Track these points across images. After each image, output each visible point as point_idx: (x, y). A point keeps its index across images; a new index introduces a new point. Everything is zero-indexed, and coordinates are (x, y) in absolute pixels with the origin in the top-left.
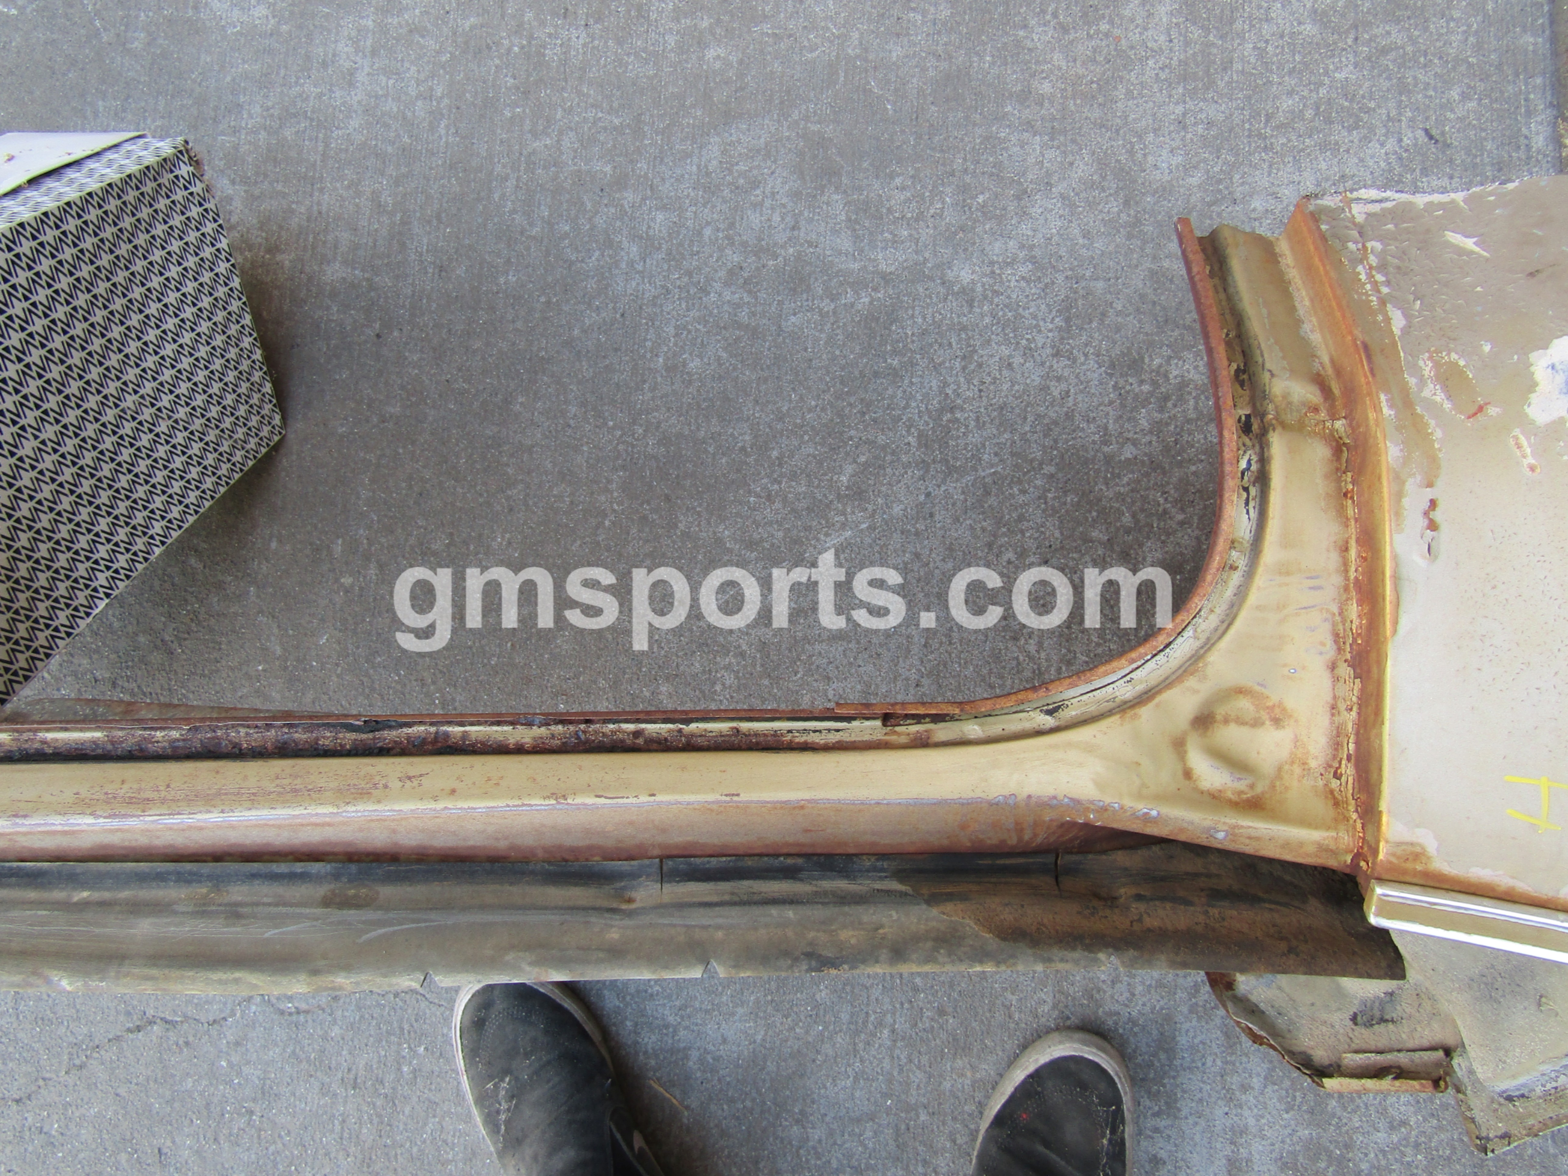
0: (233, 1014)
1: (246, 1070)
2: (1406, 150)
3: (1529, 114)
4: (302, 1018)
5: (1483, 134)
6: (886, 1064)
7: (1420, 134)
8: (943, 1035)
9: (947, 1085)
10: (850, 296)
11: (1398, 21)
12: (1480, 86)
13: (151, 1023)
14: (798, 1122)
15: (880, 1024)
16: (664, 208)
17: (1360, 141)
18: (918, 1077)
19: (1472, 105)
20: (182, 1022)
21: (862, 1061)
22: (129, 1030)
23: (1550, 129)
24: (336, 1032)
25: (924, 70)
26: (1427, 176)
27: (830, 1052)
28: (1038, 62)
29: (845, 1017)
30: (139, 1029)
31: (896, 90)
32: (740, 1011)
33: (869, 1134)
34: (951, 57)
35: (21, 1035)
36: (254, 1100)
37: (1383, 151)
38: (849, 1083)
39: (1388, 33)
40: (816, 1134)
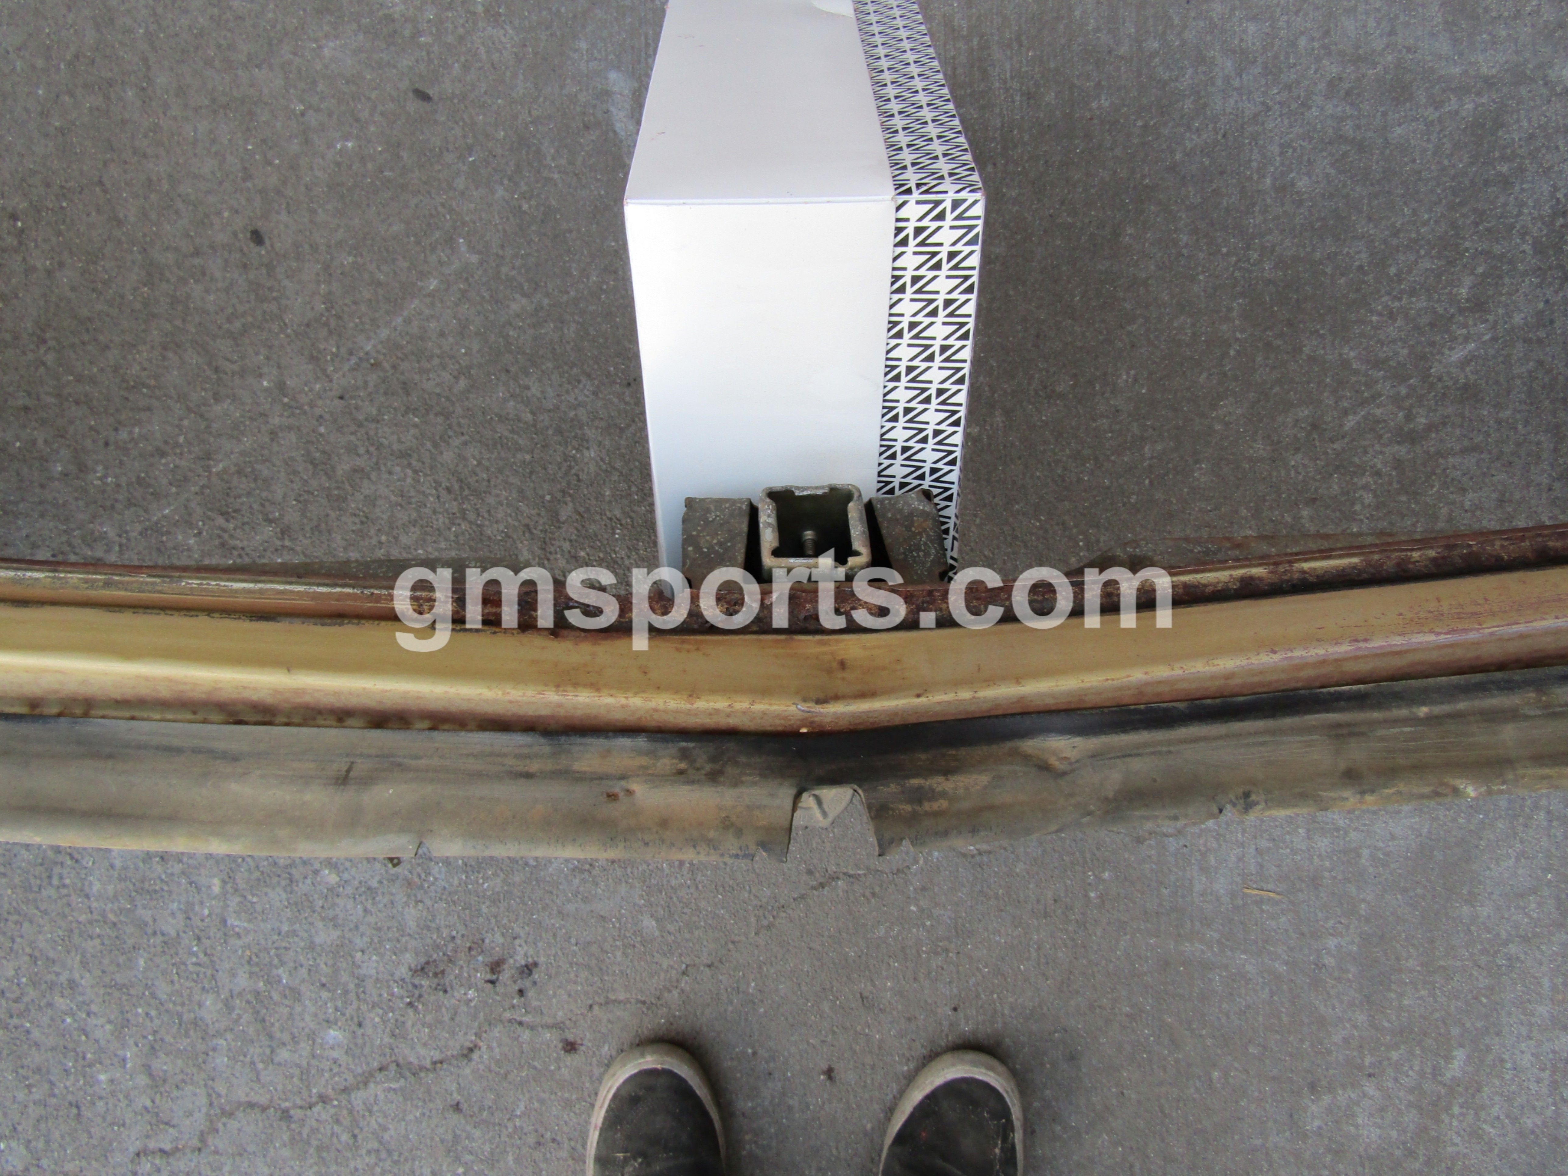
0: (916, 862)
1: (936, 912)
4: (985, 859)
6: (1545, 844)
10: (1453, 104)
13: (835, 878)
14: (1467, 902)
16: (1254, 18)
20: (865, 875)
21: (1522, 842)
22: (814, 888)
24: (1019, 868)
27: (1492, 837)
30: (822, 886)
33: (1533, 906)
35: (702, 904)
36: (948, 939)
38: (1511, 862)
40: (1485, 911)
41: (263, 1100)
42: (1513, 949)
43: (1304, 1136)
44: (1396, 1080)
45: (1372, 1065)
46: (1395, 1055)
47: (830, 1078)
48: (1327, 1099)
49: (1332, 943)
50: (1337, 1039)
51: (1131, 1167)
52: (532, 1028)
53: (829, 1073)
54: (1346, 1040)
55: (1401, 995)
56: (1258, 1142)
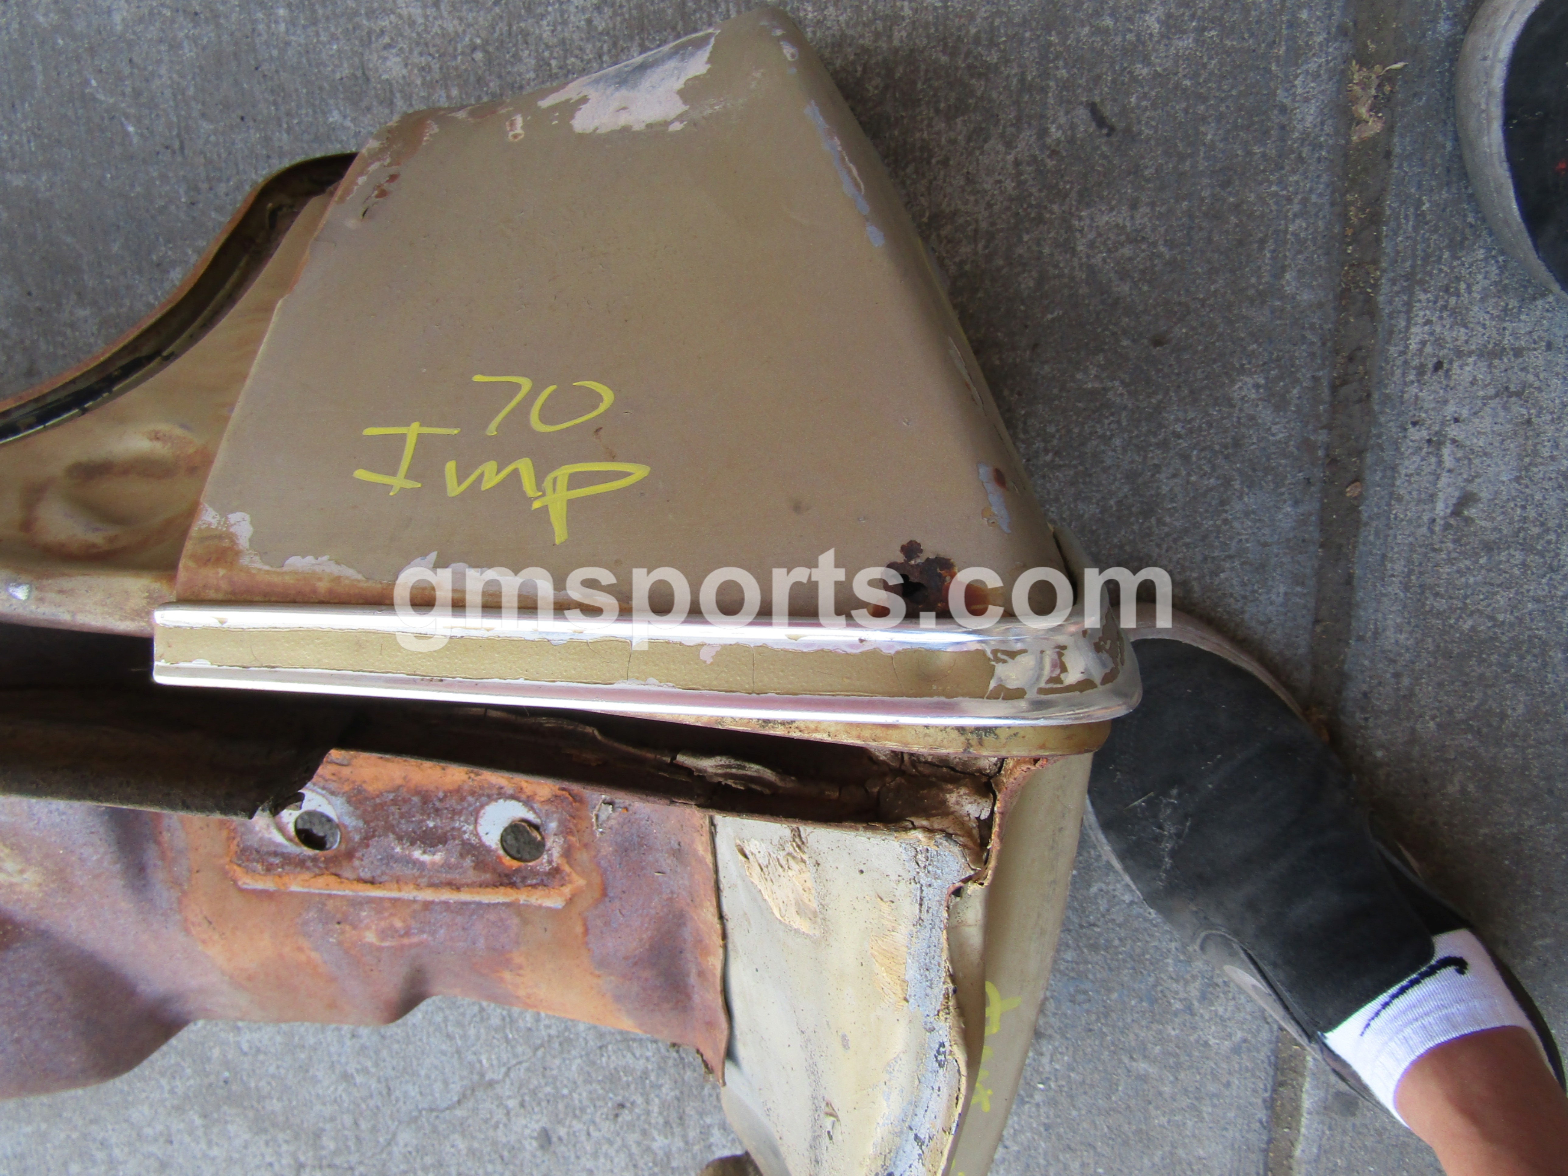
2: (1054, 153)
3: (1296, 55)
5: (1201, 108)
7: (1082, 113)
17: (969, 139)
19: (1185, 43)
23: (1331, 87)
25: (175, 46)
26: (1088, 205)
28: (371, 14)
31: (137, 93)
34: (216, 16)
37: (1010, 158)
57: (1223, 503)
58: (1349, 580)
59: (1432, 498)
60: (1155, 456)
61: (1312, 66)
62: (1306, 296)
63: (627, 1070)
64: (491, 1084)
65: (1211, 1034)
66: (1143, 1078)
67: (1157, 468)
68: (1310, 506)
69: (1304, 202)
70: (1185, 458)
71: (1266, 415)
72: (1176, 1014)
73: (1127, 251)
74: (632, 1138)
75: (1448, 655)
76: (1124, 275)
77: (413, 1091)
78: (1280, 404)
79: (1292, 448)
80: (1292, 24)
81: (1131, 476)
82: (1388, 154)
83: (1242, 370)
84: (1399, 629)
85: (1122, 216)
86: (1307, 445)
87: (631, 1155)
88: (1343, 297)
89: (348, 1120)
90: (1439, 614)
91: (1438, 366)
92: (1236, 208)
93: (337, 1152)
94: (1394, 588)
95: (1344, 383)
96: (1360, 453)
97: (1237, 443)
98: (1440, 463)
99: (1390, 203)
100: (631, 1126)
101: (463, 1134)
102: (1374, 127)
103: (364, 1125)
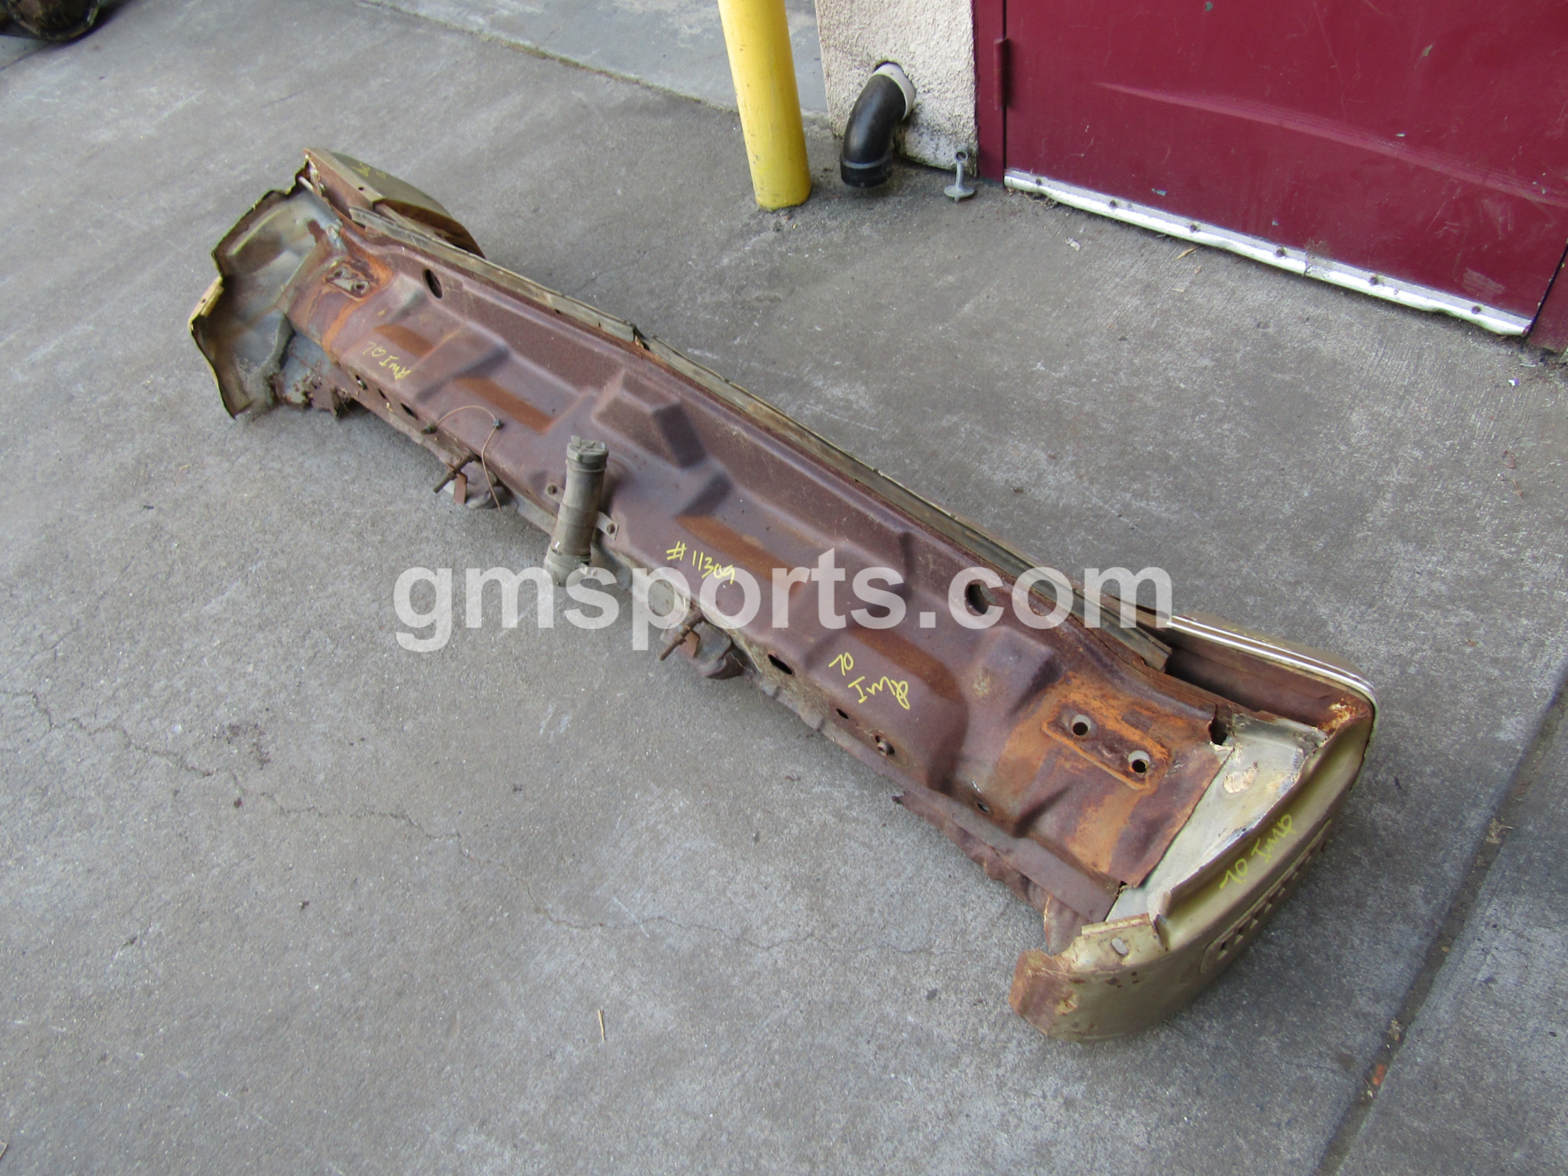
0: (440, 838)
1: (423, 868)
3: (1474, 805)
4: (467, 861)
5: (1435, 800)
6: (725, 1094)
7: (1392, 778)
8: (769, 1099)
9: (750, 1130)
11: (1413, 714)
12: (1448, 774)
13: (403, 818)
14: (656, 1090)
15: (739, 1067)
18: (737, 1113)
19: (1437, 781)
21: (714, 1081)
23: (1484, 821)
24: (476, 878)
26: (1382, 803)
27: (701, 1063)
29: (723, 1049)
30: (396, 817)
32: (672, 1006)
33: (687, 1126)
35: (348, 786)
36: (415, 885)
38: (698, 1088)
39: (1403, 717)
40: (661, 1104)
41: (130, 732)
42: (654, 1142)
43: (451, 1149)
44: (525, 1161)
45: (522, 1140)
46: (538, 1146)
47: (303, 907)
48: (483, 1137)
49: (570, 1048)
50: (521, 1107)
51: (363, 1080)
52: (236, 783)
53: (305, 904)
54: (524, 1112)
55: (574, 1113)
56: (428, 1129)
57: (1390, 921)
58: (1431, 981)
59: (1478, 971)
60: (1370, 890)
61: (1479, 811)
62: (1451, 874)
63: (997, 987)
64: (931, 954)
65: (1283, 1145)
66: (1238, 1148)
67: (1369, 895)
68: (1426, 944)
69: (1462, 846)
70: (1382, 898)
71: (1420, 902)
72: (1271, 1124)
73: (1389, 823)
74: (973, 1020)
75: (1464, 1036)
76: (1385, 829)
77: (894, 934)
78: (1428, 902)
79: (1426, 918)
80: (1477, 796)
81: (1357, 891)
82: (1498, 852)
83: (1417, 883)
84: (1446, 1012)
85: (1393, 814)
86: (1432, 921)
87: (965, 1028)
88: (1465, 884)
89: (854, 928)
90: (1465, 1017)
91: (1495, 926)
92: (1435, 834)
93: (834, 939)
94: (1450, 995)
95: (1456, 910)
96: (1453, 938)
97: (1405, 905)
98: (1485, 959)
99: (1494, 866)
100: (978, 1013)
101: (898, 967)
102: (1495, 841)
103: (858, 935)
